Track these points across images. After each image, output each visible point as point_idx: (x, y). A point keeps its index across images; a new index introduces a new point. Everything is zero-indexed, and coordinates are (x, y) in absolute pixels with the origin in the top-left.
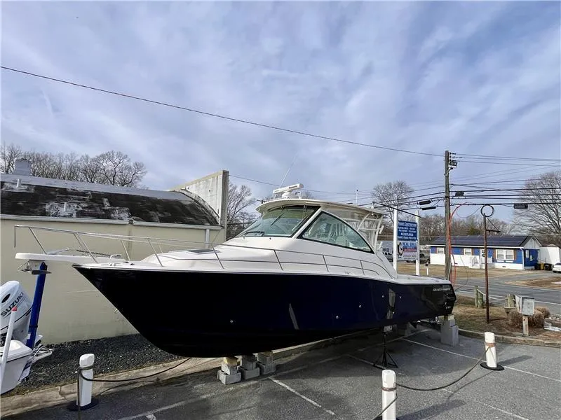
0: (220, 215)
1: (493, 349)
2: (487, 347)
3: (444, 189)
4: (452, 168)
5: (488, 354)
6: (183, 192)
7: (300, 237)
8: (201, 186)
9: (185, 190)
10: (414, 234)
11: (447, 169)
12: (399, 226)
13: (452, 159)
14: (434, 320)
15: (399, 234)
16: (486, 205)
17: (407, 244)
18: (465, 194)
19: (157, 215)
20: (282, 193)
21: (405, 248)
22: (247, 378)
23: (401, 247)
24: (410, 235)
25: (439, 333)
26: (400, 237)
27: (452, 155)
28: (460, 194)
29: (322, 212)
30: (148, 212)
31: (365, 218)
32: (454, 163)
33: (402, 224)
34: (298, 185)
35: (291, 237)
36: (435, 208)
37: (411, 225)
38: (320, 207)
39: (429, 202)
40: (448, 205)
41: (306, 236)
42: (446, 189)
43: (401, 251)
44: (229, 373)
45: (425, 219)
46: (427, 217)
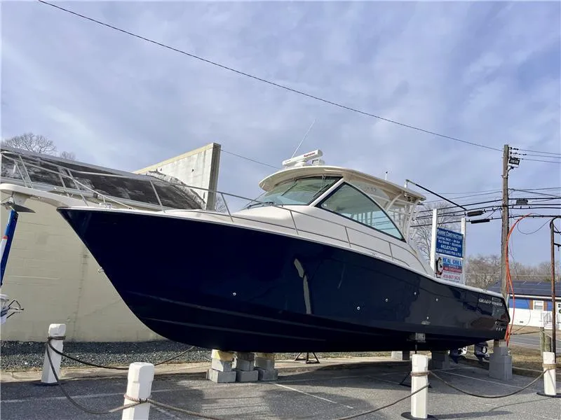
0: (206, 200)
1: (553, 372)
2: (545, 369)
3: (501, 195)
4: (512, 168)
5: (546, 375)
6: (152, 174)
7: (318, 205)
8: (181, 165)
9: (156, 172)
10: (458, 248)
11: (506, 168)
12: (438, 235)
13: (513, 156)
14: (482, 351)
15: (438, 245)
16: (557, 217)
17: (449, 261)
18: (530, 202)
19: (127, 193)
20: (295, 163)
21: (446, 266)
22: (242, 380)
23: (441, 263)
24: (453, 249)
25: (487, 371)
26: (441, 251)
27: (513, 151)
28: (523, 202)
29: (344, 183)
30: (115, 188)
31: (396, 199)
32: (516, 161)
33: (443, 233)
34: (316, 152)
35: (309, 204)
36: (488, 220)
37: (455, 236)
38: (342, 177)
39: (480, 213)
40: (506, 218)
41: (325, 205)
42: (505, 195)
43: (440, 269)
44: (222, 371)
45: (479, 262)
46: (482, 259)
